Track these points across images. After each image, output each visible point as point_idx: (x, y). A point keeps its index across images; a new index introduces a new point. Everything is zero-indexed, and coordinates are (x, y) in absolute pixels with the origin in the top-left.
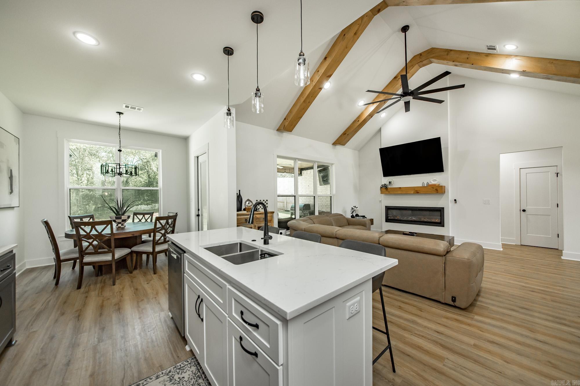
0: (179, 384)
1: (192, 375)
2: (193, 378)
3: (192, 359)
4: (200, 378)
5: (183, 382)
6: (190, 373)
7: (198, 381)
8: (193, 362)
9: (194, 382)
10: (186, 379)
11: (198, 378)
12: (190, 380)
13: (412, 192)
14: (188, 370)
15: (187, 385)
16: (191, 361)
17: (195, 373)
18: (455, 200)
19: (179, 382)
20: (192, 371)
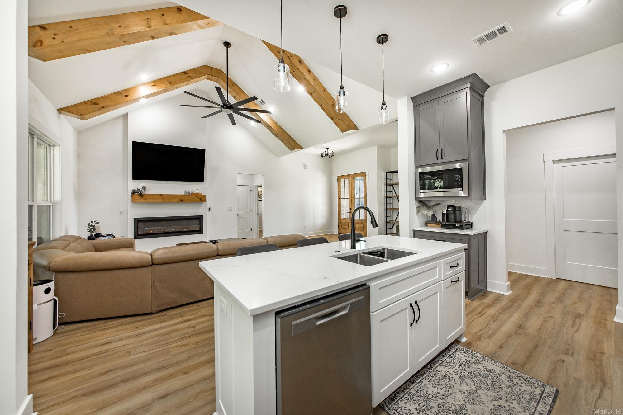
0: (425, 411)
1: (410, 401)
2: (413, 399)
3: (390, 410)
4: (410, 393)
5: (421, 407)
6: (408, 405)
7: (414, 393)
8: (393, 407)
9: (417, 397)
10: (417, 406)
11: (411, 395)
12: (416, 401)
13: (176, 201)
14: (405, 408)
15: (422, 402)
16: (392, 410)
17: (407, 400)
18: (210, 208)
19: (423, 411)
20: (405, 403)
